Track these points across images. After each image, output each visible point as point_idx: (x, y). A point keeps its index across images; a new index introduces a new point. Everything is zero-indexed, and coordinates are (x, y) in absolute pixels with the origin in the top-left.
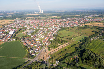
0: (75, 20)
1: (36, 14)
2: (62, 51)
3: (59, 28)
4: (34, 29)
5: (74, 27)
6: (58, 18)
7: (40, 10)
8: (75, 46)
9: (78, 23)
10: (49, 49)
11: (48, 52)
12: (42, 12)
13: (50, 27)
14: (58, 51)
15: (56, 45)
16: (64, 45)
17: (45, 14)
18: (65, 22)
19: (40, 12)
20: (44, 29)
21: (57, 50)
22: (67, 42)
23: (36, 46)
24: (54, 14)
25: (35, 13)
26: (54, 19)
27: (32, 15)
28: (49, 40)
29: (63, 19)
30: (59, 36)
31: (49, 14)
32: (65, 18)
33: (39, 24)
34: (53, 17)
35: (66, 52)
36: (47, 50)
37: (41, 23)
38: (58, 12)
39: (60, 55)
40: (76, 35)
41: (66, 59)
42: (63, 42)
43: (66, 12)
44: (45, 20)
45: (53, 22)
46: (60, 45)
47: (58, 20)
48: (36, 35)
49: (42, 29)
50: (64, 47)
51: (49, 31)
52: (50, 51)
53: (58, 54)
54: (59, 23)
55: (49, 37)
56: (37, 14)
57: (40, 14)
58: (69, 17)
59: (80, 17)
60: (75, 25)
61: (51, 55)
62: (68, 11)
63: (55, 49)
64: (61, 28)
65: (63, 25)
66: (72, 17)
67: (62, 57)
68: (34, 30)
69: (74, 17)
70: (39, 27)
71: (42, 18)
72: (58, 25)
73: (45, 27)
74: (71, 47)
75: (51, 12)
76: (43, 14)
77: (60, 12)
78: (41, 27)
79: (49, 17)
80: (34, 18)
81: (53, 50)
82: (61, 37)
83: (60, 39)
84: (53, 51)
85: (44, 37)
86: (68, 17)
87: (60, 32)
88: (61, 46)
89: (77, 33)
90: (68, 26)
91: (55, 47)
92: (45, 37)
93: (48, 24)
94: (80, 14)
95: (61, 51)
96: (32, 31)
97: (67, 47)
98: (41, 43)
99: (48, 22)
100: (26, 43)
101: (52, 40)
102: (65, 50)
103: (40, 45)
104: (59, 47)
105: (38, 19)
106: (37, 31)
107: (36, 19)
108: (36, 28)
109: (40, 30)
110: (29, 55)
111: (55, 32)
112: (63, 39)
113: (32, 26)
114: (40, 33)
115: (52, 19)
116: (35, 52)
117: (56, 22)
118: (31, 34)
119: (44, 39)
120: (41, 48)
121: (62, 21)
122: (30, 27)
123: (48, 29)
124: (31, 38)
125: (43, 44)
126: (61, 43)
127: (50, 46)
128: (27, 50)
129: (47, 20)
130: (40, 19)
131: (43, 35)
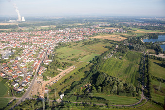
0: (78, 32)
1: (11, 23)
2: (66, 79)
3: (56, 44)
4: (13, 49)
5: (79, 41)
6: (52, 29)
7: (19, 16)
8: (85, 70)
9: (84, 36)
10: (45, 78)
11: (45, 83)
12: (23, 20)
13: (40, 44)
14: (60, 80)
15: (55, 71)
16: (68, 69)
17: (28, 23)
18: (64, 34)
19: (20, 19)
20: (31, 47)
21: (58, 79)
22: (71, 65)
23: (22, 75)
24: (43, 22)
25: (11, 21)
26: (45, 30)
27: (5, 24)
28: (42, 65)
29: (60, 30)
30: (58, 56)
31: (36, 22)
32: (62, 28)
33: (20, 40)
34: (44, 27)
35: (72, 81)
36: (42, 80)
37: (24, 37)
38: (50, 20)
39: (64, 85)
40: (83, 53)
41: (74, 89)
42: (65, 65)
43: (63, 19)
44: (30, 33)
45: (44, 35)
46: (61, 70)
47: (51, 32)
48: (19, 58)
49: (27, 47)
50: (68, 73)
51: (40, 51)
52: (48, 82)
53: (61, 84)
54: (55, 36)
55: (42, 60)
56: (14, 22)
57: (19, 22)
58: (69, 27)
59: (85, 26)
60: (80, 39)
61: (50, 87)
62: (66, 18)
63: (54, 78)
64: (58, 44)
65: (60, 39)
66: (73, 27)
67: (68, 88)
68: (14, 51)
69: (77, 26)
70: (21, 44)
71: (23, 29)
72: (53, 39)
73: (32, 44)
74: (78, 72)
75: (38, 19)
76: (25, 23)
77: (53, 19)
78: (26, 44)
79: (36, 27)
80: (10, 30)
81: (51, 80)
82: (61, 59)
83: (60, 61)
85: (33, 60)
86: (67, 28)
87: (58, 51)
88: (64, 71)
89: (84, 50)
90: (70, 41)
91: (54, 74)
92: (35, 61)
93: (36, 39)
94: (84, 23)
95: (64, 79)
96: (10, 52)
97: (73, 73)
98: (31, 71)
99: (35, 36)
100: (4, 73)
101: (47, 64)
102: (71, 77)
103: (29, 73)
104: (60, 74)
105: (18, 31)
106: (19, 52)
107: (14, 31)
108: (17, 47)
109: (23, 49)
110: (13, 92)
111: (51, 50)
112: (64, 62)
113: (8, 43)
114: (24, 54)
115: (42, 30)
116: (23, 85)
117: (49, 35)
118: (10, 57)
119: (33, 63)
120: (31, 79)
121: (59, 34)
122: (6, 45)
123: (37, 47)
124: (11, 63)
125: (34, 71)
126: (63, 67)
127: (45, 74)
128: (9, 84)
129: (34, 33)
130: (21, 31)
131: (30, 57)
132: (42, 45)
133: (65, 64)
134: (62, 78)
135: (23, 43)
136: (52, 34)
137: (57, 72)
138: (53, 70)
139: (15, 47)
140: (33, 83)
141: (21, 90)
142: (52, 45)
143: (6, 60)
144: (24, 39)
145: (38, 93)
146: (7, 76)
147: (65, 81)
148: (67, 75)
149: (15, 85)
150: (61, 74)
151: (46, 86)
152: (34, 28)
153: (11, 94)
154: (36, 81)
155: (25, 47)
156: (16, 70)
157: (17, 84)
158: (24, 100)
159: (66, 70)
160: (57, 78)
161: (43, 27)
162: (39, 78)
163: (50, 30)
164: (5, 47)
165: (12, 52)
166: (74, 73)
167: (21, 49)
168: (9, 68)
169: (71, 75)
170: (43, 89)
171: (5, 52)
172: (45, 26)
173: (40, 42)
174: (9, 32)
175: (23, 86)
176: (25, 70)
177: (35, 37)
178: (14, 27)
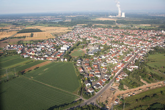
1: (111, 18)
2: (146, 96)
3: (151, 48)
4: (102, 46)
6: (153, 29)
7: (120, 12)
10: (121, 87)
11: (119, 92)
12: (123, 16)
13: (132, 45)
14: (138, 94)
15: (137, 81)
16: (155, 84)
17: (127, 19)
19: (119, 15)
20: (121, 47)
21: (136, 93)
22: (161, 79)
23: (99, 76)
24: (145, 19)
25: (110, 16)
26: (144, 29)
28: (125, 70)
29: (163, 31)
30: (148, 64)
31: (136, 20)
33: (112, 37)
35: (154, 100)
36: (117, 88)
37: (117, 35)
38: (154, 18)
42: (152, 78)
44: (126, 31)
45: (140, 35)
46: (144, 82)
47: (150, 33)
48: (103, 57)
49: (116, 46)
50: (153, 89)
51: (128, 53)
52: (123, 92)
53: (137, 100)
54: (153, 38)
55: (127, 64)
56: (113, 18)
57: (118, 18)
61: (122, 99)
63: (132, 89)
64: (154, 48)
65: (159, 43)
68: (102, 48)
70: (111, 42)
71: (120, 26)
72: (150, 41)
73: (122, 44)
75: (140, 16)
76: (124, 19)
77: (158, 17)
78: (116, 42)
79: (134, 25)
80: (106, 25)
81: (128, 90)
82: (150, 68)
83: (148, 70)
84: (128, 92)
85: (116, 62)
87: (151, 57)
88: (148, 85)
91: (133, 85)
92: (118, 64)
93: (129, 39)
95: (144, 95)
96: (97, 48)
97: (159, 90)
98: (109, 74)
99: (129, 35)
100: (83, 69)
101: (130, 70)
102: (154, 95)
103: (106, 76)
104: (141, 87)
105: (114, 27)
106: (106, 50)
107: (110, 27)
108: (106, 44)
109: (112, 48)
110: (83, 91)
111: (141, 55)
112: (153, 73)
113: (100, 39)
114: (110, 53)
115: (140, 29)
116: (95, 87)
117: (146, 35)
118: (95, 54)
119: (116, 65)
120: (106, 83)
121: (159, 36)
122: (96, 41)
123: (127, 48)
124: (93, 60)
125: (112, 75)
126: (149, 78)
127: (124, 82)
128: (82, 82)
129: (130, 31)
130: (117, 28)
131: (115, 58)
132: (133, 47)
133: (153, 75)
134: (141, 93)
135: (114, 41)
136: (151, 35)
137: (138, 83)
138: (134, 79)
139: (104, 44)
140: (106, 88)
141: (90, 92)
142: (145, 48)
143: (90, 56)
144: (116, 37)
145: (107, 101)
146: (85, 72)
147: (143, 98)
148: (150, 90)
149: (87, 85)
150: (143, 87)
151: (119, 96)
152: (132, 26)
153: (80, 93)
154: (110, 86)
155: (115, 46)
156: (95, 69)
157: (89, 84)
158: (89, 104)
159: (152, 84)
160: (136, 91)
161: (143, 25)
162: (114, 85)
163: (150, 30)
164: (95, 42)
165: (99, 48)
166: (162, 92)
167: (109, 48)
168: (90, 65)
169: (155, 92)
170: (113, 98)
171: (93, 48)
172: (145, 25)
173: (133, 43)
174: (104, 28)
175: (94, 89)
176: (104, 71)
177: (129, 37)
178: (112, 23)
